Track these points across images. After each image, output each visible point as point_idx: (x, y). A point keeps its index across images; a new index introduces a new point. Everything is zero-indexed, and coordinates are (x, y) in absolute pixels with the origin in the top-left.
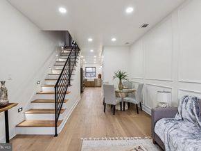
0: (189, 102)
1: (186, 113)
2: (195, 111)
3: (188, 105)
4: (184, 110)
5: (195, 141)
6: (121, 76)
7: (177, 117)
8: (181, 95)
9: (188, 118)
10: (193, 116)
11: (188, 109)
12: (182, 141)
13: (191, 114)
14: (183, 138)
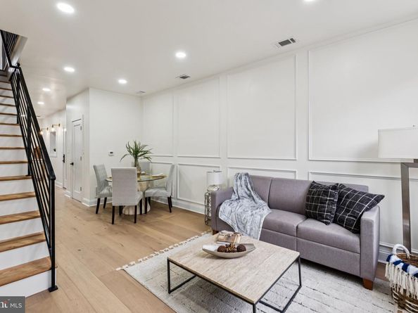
0: (243, 179)
1: (242, 191)
2: (249, 186)
3: (243, 182)
4: (239, 188)
5: (258, 210)
6: (136, 153)
7: (234, 197)
8: (231, 174)
9: (244, 195)
10: (248, 192)
11: (243, 186)
12: (250, 214)
13: (246, 190)
14: (250, 212)
